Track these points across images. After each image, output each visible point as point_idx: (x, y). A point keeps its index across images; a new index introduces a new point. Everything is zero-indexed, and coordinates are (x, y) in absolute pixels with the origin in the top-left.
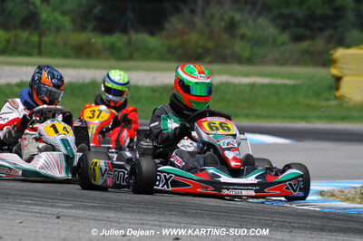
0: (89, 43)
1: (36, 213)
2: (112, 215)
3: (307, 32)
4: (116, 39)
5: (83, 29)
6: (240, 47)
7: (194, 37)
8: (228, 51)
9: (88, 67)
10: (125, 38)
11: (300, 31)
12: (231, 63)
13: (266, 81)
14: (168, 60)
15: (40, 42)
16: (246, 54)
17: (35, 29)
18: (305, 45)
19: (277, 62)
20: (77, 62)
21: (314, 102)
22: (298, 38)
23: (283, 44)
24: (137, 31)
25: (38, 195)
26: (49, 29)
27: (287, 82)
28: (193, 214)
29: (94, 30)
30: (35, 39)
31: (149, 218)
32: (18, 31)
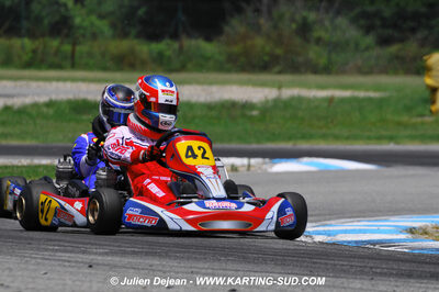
0: (132, 52)
1: (65, 261)
2: (156, 262)
3: (396, 34)
4: (165, 46)
5: (125, 35)
6: (315, 53)
7: (259, 42)
8: (301, 59)
10: (176, 45)
11: (389, 32)
12: (305, 72)
13: (347, 94)
14: (229, 71)
15: (73, 51)
16: (323, 61)
17: (67, 36)
18: (394, 49)
19: (361, 71)
20: (118, 75)
21: (405, 118)
22: (384, 42)
23: (367, 48)
24: (190, 36)
25: (68, 239)
26: (84, 36)
27: (372, 94)
28: (255, 259)
29: (138, 36)
30: (67, 48)
31: (201, 265)
32: (47, 39)
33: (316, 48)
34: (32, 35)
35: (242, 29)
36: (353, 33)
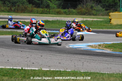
0: (60, 11)
3: (109, 9)
4: (66, 10)
5: (59, 8)
6: (94, 12)
7: (83, 9)
8: (91, 13)
9: (59, 17)
10: (68, 10)
11: (107, 8)
12: (92, 15)
14: (78, 15)
15: (49, 11)
17: (49, 8)
20: (57, 15)
21: (105, 24)
22: (107, 10)
23: (103, 11)
24: (71, 8)
26: (52, 8)
27: (102, 20)
29: (61, 8)
30: (48, 10)
32: (45, 9)
33: (94, 11)
34: (42, 8)
35: (80, 7)
36: (101, 8)
